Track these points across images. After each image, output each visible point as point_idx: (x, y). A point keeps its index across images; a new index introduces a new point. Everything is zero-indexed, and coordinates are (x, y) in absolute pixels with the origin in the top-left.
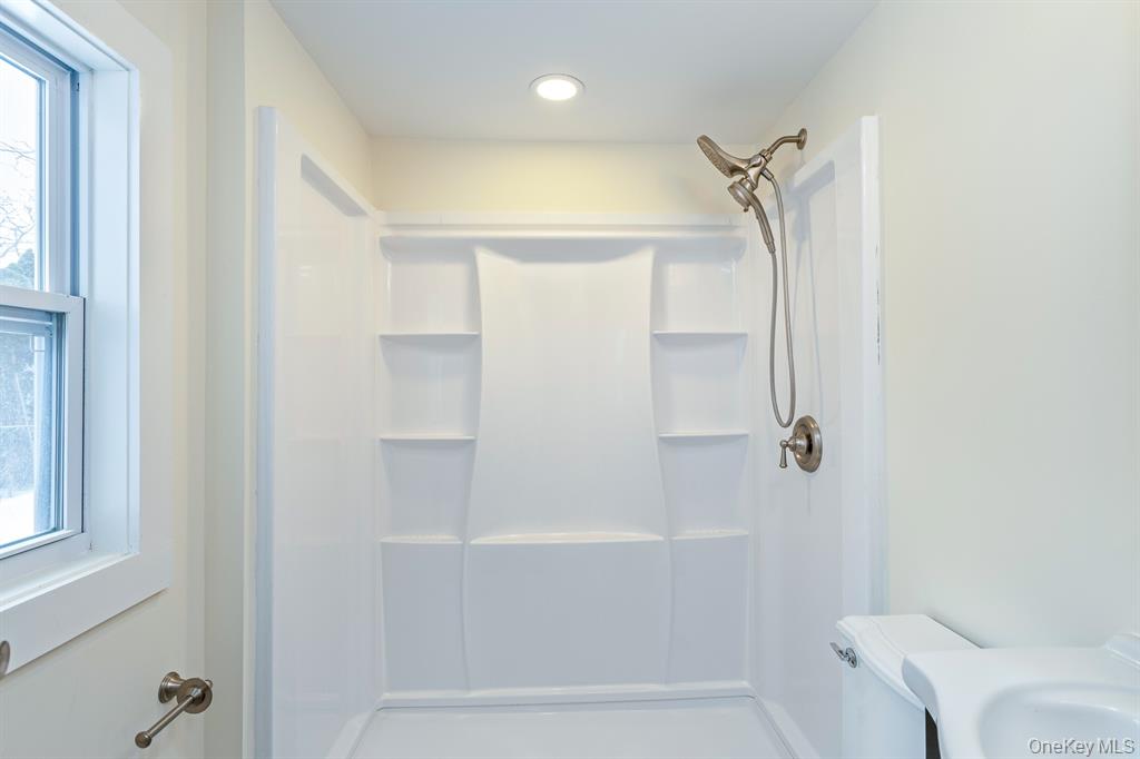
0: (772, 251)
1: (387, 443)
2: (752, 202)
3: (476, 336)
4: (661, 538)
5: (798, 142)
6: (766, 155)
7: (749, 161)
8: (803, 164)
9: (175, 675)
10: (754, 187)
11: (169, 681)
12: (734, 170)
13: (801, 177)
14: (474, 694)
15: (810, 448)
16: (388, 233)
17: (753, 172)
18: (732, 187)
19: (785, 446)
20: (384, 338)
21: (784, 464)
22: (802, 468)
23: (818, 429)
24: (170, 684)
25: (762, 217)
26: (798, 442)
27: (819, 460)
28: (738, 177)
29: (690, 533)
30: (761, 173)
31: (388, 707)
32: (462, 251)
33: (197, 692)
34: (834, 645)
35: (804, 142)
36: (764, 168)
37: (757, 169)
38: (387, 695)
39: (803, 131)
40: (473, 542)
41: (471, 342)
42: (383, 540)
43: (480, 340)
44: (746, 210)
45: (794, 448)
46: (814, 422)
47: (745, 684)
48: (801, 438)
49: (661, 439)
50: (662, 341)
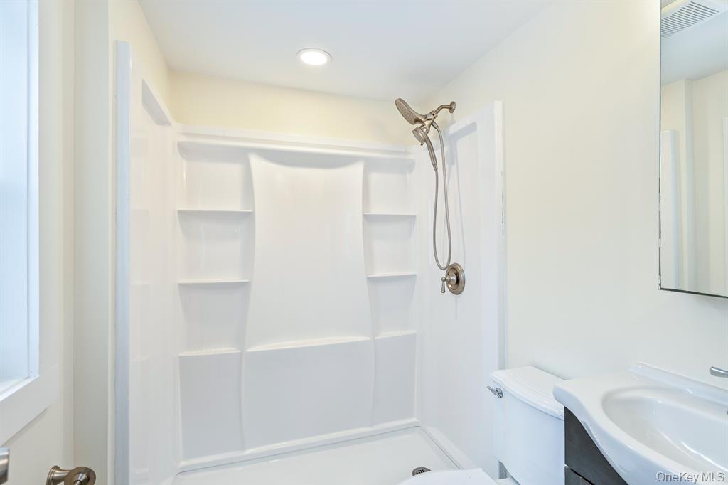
0: (436, 170)
1: (184, 287)
2: (426, 140)
3: (251, 213)
4: (369, 339)
5: (450, 109)
6: (435, 114)
7: (426, 117)
8: (453, 122)
9: (57, 468)
10: (428, 131)
11: (54, 473)
12: (417, 120)
13: (453, 130)
14: (248, 452)
15: (458, 281)
16: (183, 139)
17: (427, 123)
18: (416, 130)
19: (444, 280)
20: (180, 213)
21: (443, 291)
22: (452, 292)
23: (462, 271)
24: (56, 475)
25: (431, 148)
26: (452, 278)
27: (463, 288)
28: (418, 125)
29: (385, 334)
30: (432, 124)
31: (184, 472)
32: (240, 155)
33: (82, 477)
34: (489, 388)
35: (454, 110)
36: (433, 121)
37: (430, 122)
38: (183, 463)
39: (453, 103)
40: (249, 350)
41: (247, 217)
42: (181, 355)
43: (254, 215)
44: (422, 145)
45: (449, 282)
46: (460, 266)
47: (414, 419)
48: (453, 276)
49: (368, 278)
50: (368, 218)
